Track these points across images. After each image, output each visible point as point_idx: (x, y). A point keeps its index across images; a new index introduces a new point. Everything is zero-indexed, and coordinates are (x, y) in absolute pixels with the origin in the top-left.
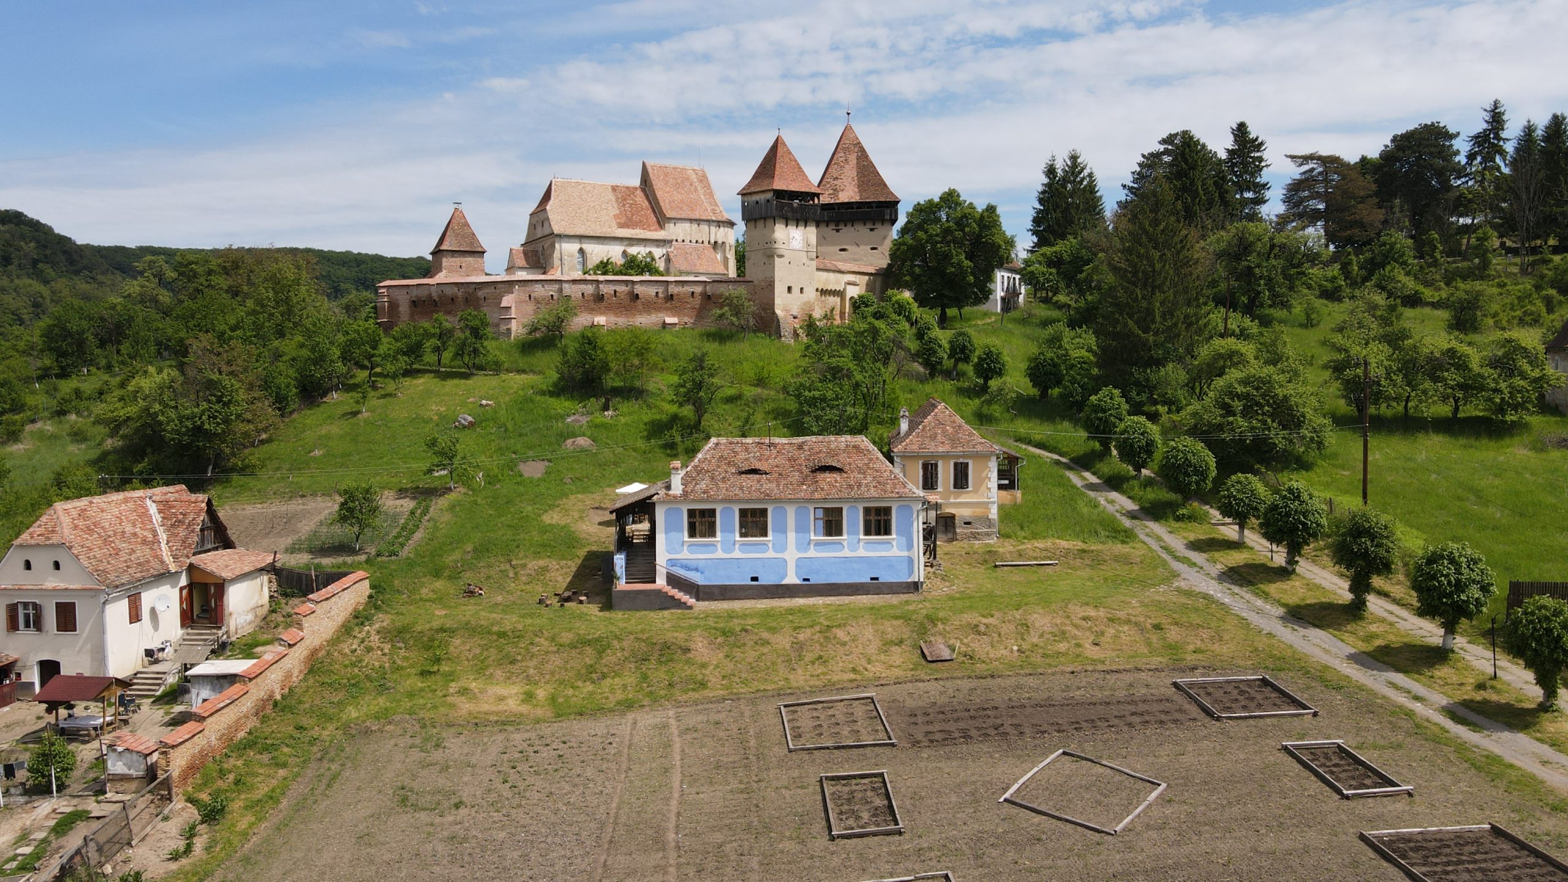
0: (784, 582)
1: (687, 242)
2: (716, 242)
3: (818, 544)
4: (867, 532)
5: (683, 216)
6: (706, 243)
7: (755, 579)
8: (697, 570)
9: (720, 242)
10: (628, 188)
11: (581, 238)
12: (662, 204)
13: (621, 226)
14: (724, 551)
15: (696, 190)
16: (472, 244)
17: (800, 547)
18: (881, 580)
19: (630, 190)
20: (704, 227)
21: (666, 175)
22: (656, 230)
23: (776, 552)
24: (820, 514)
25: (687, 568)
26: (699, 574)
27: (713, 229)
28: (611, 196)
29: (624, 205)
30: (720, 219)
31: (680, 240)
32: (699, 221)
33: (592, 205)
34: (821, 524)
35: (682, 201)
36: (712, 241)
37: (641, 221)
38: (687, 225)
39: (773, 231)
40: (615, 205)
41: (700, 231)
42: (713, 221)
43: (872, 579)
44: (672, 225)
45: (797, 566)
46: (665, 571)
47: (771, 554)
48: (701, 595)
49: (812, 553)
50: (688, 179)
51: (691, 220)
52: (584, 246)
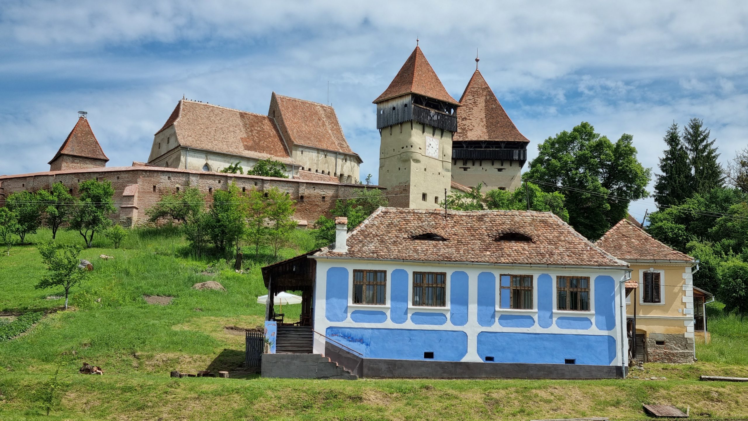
0: (464, 360)
1: (313, 171)
2: (342, 175)
3: (503, 317)
4: (561, 306)
5: (310, 145)
6: (332, 174)
7: (429, 355)
8: (361, 341)
9: (346, 175)
10: (256, 116)
11: (208, 153)
12: (290, 132)
13: (248, 148)
14: (393, 320)
15: (324, 124)
16: (94, 151)
17: (482, 321)
18: (577, 363)
19: (258, 119)
20: (331, 158)
21: (295, 107)
22: (283, 157)
23: (454, 323)
24: (507, 282)
25: (351, 339)
26: (364, 346)
27: (340, 161)
28: (239, 121)
29: (251, 131)
30: (347, 152)
31: (306, 168)
32: (326, 152)
33: (220, 126)
34: (508, 294)
35: (310, 132)
36: (338, 174)
37: (268, 147)
38: (314, 154)
39: (410, 136)
40: (243, 130)
41: (327, 162)
42: (340, 154)
43: (568, 361)
44: (299, 153)
45: (479, 342)
46: (324, 342)
47: (448, 326)
48: (365, 371)
49: (496, 327)
50: (316, 113)
51: (318, 150)
52: (210, 162)
